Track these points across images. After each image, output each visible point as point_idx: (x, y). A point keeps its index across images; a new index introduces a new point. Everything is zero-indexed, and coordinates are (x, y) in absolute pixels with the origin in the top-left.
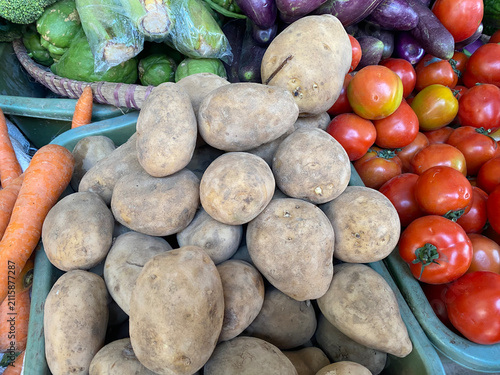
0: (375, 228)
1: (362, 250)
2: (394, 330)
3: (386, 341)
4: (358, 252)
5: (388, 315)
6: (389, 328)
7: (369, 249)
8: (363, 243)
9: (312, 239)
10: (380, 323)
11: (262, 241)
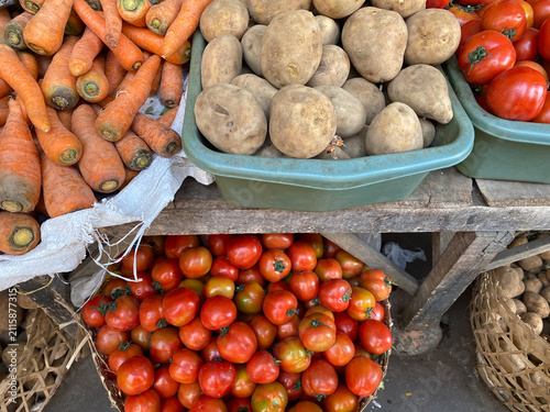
0: (439, 30)
1: (427, 48)
2: (440, 97)
3: (433, 104)
4: (424, 50)
5: (438, 87)
6: (437, 95)
7: (432, 46)
8: (428, 43)
9: (389, 27)
10: (430, 91)
11: (353, 28)
